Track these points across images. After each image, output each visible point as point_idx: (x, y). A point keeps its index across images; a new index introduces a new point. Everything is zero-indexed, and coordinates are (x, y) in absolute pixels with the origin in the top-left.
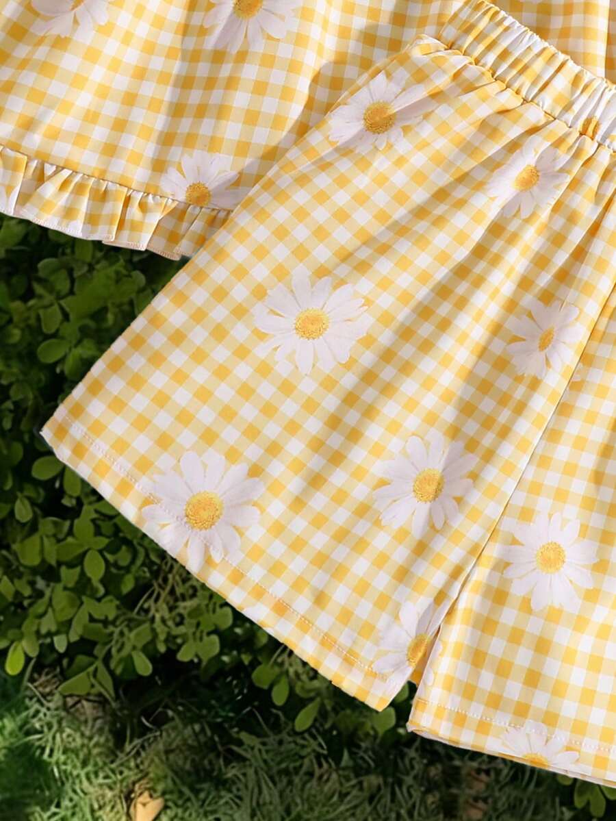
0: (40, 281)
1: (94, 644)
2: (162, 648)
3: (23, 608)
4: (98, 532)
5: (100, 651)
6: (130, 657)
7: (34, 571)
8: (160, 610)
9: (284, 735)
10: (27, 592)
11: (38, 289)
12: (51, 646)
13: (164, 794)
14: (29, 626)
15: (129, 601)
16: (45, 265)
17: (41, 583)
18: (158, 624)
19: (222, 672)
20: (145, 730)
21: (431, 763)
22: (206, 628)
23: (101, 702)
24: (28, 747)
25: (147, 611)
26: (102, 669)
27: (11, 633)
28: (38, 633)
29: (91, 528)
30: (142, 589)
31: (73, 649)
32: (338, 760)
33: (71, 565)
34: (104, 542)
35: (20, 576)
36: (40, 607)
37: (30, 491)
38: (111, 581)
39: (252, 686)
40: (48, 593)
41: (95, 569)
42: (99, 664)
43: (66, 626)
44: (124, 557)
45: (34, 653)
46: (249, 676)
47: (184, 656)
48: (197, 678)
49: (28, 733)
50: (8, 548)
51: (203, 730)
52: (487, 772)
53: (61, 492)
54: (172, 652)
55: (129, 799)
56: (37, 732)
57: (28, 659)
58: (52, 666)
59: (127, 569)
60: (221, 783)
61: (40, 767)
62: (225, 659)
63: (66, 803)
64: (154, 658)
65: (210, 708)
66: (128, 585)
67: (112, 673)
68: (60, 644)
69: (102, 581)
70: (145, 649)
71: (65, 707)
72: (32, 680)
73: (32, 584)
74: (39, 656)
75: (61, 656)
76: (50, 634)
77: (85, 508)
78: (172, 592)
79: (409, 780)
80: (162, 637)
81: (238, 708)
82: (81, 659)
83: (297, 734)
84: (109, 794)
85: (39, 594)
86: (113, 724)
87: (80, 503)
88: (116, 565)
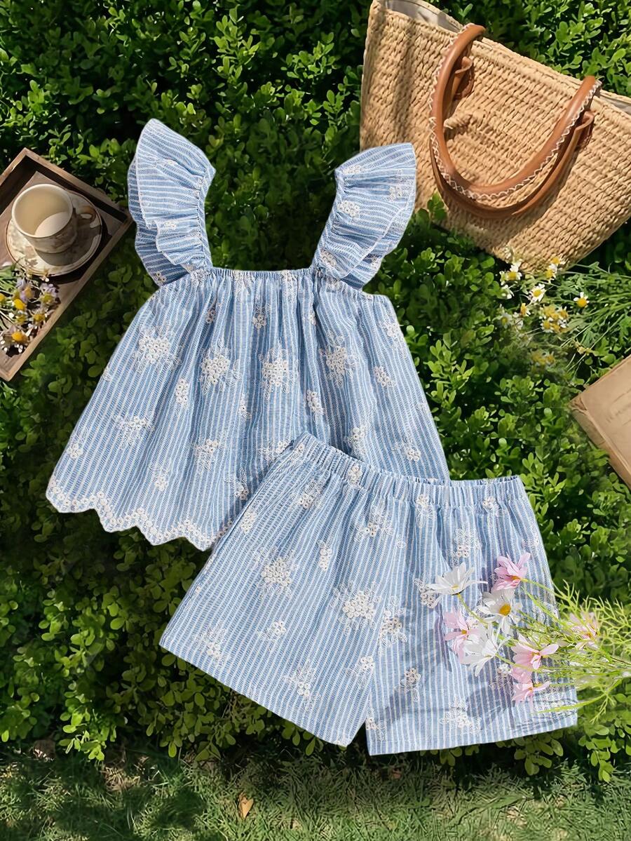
0: (148, 576)
1: (206, 736)
2: (238, 730)
3: (172, 726)
4: (198, 684)
5: (210, 738)
6: (225, 738)
7: (173, 708)
8: (234, 714)
9: (302, 759)
10: (171, 718)
11: (148, 580)
12: (188, 741)
13: (253, 796)
14: (175, 734)
15: (219, 712)
16: (148, 568)
17: (177, 713)
18: (234, 721)
19: (268, 736)
20: (238, 770)
21: (373, 770)
22: (257, 717)
23: (216, 761)
24: (187, 788)
25: (228, 715)
26: (213, 746)
27: (169, 738)
28: (181, 736)
29: (194, 683)
30: (224, 706)
31: (198, 740)
32: (329, 765)
33: (188, 702)
34: (201, 688)
35: (167, 711)
36: (178, 723)
37: (163, 672)
38: (209, 706)
39: (283, 740)
40: (181, 716)
41: (200, 701)
42: (211, 744)
43: (192, 730)
44: (212, 693)
45: (180, 745)
46: (280, 735)
47: (248, 732)
48: (257, 741)
49: (185, 782)
50: (158, 700)
51: (264, 764)
52: (400, 769)
53: (177, 670)
54: (243, 732)
55: (237, 801)
56: (189, 780)
57: (178, 749)
58: (190, 749)
59: (215, 699)
60: (278, 786)
61: (194, 796)
62: (268, 729)
63: (209, 810)
64: (235, 736)
65: (265, 753)
66: (217, 705)
67: (217, 746)
68: (191, 738)
69: (205, 706)
70: (230, 732)
71: (199, 766)
72: (182, 757)
73: (173, 714)
74: (184, 746)
75: (193, 744)
76: (186, 735)
77: (190, 674)
78: (237, 704)
79: (363, 767)
80: (237, 725)
81: (278, 750)
82: (202, 744)
83: (308, 757)
84: (228, 802)
85: (177, 718)
86: (223, 769)
87: (187, 673)
88: (209, 697)
